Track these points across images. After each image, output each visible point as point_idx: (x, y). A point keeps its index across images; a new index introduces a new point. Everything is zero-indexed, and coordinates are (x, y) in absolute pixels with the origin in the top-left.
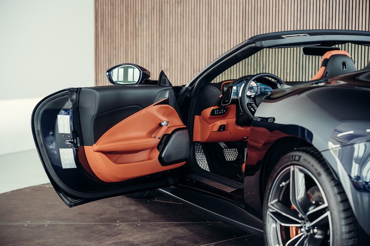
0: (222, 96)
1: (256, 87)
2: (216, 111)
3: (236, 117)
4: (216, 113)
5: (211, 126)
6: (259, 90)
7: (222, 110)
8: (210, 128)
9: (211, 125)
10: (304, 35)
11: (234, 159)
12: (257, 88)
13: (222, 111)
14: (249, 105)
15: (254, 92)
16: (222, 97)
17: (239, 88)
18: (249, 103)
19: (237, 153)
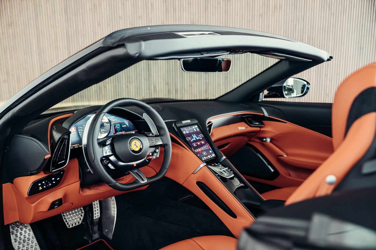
0: (49, 156)
1: (107, 123)
2: (40, 184)
3: (80, 178)
4: (41, 188)
5: (35, 206)
6: (112, 127)
7: (53, 179)
8: (33, 209)
9: (33, 205)
10: (209, 34)
11: (79, 223)
12: (109, 124)
13: (54, 181)
14: (104, 160)
15: (105, 132)
16: (50, 158)
17: (81, 129)
18: (104, 157)
19: (83, 211)
